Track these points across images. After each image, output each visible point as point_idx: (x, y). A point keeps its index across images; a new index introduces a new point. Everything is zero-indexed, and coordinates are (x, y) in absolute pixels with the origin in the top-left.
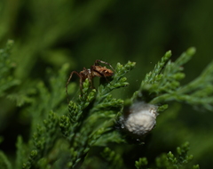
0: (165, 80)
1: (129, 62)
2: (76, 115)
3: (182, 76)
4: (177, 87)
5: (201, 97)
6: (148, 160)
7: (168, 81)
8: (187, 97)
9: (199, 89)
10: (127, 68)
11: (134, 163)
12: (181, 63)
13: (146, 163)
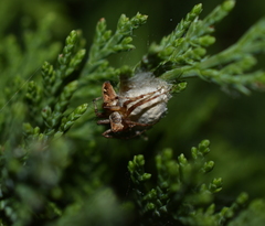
0: (187, 45)
1: (139, 15)
2: (53, 84)
3: (212, 40)
4: (202, 57)
5: (235, 74)
6: (145, 158)
7: (190, 46)
8: (215, 73)
9: (233, 62)
10: (135, 23)
11: (127, 164)
12: (212, 21)
13: (143, 162)
